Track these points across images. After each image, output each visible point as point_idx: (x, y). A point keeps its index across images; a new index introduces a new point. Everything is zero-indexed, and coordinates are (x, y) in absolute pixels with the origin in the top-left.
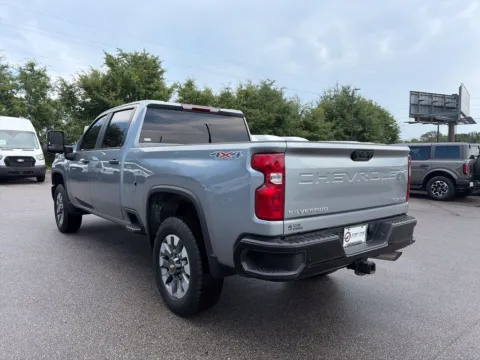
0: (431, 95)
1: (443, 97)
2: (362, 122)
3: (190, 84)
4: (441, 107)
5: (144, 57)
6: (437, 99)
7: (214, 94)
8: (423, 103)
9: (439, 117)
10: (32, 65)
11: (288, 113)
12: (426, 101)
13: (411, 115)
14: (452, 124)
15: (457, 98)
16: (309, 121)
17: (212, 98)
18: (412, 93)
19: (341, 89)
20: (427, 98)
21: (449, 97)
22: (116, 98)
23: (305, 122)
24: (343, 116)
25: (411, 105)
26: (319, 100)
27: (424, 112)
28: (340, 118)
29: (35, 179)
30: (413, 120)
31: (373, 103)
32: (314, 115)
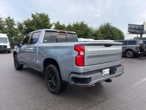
0: (135, 25)
1: (139, 25)
2: (112, 34)
3: (58, 23)
4: (138, 29)
5: (44, 14)
6: (137, 26)
7: (65, 26)
8: (132, 28)
9: (137, 32)
10: (9, 18)
11: (89, 31)
12: (133, 27)
13: (128, 32)
14: (141, 34)
15: (143, 26)
16: (95, 34)
17: (65, 27)
18: (129, 25)
19: (106, 24)
20: (134, 26)
21: (140, 26)
22: (35, 27)
23: (94, 34)
24: (106, 32)
25: (129, 28)
26: (99, 27)
27: (133, 31)
28: (105, 33)
29: (8, 52)
30: (129, 33)
31: (117, 28)
32: (98, 32)
